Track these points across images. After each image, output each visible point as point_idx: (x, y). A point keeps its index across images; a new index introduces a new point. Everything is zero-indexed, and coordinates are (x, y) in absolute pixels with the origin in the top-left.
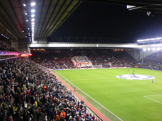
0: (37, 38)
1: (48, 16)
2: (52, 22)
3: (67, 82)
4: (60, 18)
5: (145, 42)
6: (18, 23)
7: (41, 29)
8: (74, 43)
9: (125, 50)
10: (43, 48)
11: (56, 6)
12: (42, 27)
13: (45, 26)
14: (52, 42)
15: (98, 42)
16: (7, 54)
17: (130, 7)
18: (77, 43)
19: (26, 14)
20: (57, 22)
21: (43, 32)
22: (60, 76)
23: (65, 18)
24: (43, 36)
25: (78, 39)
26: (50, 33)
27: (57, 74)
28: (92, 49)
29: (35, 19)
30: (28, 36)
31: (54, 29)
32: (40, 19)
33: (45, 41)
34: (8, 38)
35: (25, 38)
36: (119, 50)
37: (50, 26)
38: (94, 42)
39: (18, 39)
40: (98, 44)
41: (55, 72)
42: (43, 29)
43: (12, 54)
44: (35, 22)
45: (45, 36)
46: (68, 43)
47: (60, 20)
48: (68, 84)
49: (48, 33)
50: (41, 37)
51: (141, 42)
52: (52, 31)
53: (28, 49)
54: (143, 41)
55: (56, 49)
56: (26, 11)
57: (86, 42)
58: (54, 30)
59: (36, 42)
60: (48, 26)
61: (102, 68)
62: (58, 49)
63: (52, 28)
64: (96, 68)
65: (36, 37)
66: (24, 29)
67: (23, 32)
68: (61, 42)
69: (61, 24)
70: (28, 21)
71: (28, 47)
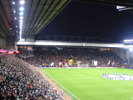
0: (25, 35)
1: (37, 14)
2: (40, 21)
3: (53, 81)
4: (48, 16)
5: (132, 42)
6: (6, 20)
7: (29, 27)
8: (61, 42)
9: (111, 49)
10: (30, 46)
11: (44, 5)
13: (33, 24)
14: (40, 40)
15: (85, 41)
17: (120, 8)
18: (64, 42)
19: (15, 12)
20: (45, 20)
21: (31, 30)
22: (46, 75)
23: (53, 16)
24: (30, 34)
25: (65, 38)
26: (37, 31)
27: (44, 73)
28: (79, 48)
29: (23, 17)
30: (15, 33)
32: (28, 17)
33: (32, 39)
35: (13, 35)
36: (105, 49)
37: (38, 24)
38: (81, 41)
39: (6, 37)
40: (85, 43)
41: (41, 71)
42: (31, 27)
44: (23, 20)
45: (32, 34)
46: (55, 42)
47: (48, 18)
48: (54, 84)
49: (36, 31)
50: (28, 35)
51: (127, 42)
52: (40, 29)
53: (15, 46)
54: (130, 42)
55: (43, 47)
56: (15, 9)
57: (73, 41)
58: (42, 28)
59: (24, 40)
60: (36, 25)
62: (45, 47)
63: (40, 27)
64: (82, 68)
65: (23, 35)
66: (13, 27)
67: (11, 30)
68: (48, 40)
69: (49, 22)
70: (16, 19)
71: (16, 45)
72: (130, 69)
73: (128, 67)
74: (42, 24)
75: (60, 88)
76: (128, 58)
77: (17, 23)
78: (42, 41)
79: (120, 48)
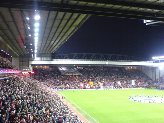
1: (54, 30)
2: (58, 37)
3: (73, 105)
4: (66, 32)
5: (161, 60)
6: (19, 38)
7: (45, 44)
8: (81, 60)
9: (138, 68)
10: (47, 65)
11: (62, 20)
12: (46, 42)
13: (50, 42)
14: (57, 58)
15: (108, 59)
16: (6, 73)
17: (147, 22)
18: (85, 60)
19: (29, 28)
20: (62, 37)
21: (47, 47)
23: (72, 32)
24: (46, 52)
25: (85, 55)
26: (54, 49)
28: (102, 67)
29: (39, 34)
31: (59, 44)
32: (44, 33)
33: (48, 57)
34: (8, 54)
35: (27, 54)
36: (131, 68)
37: (55, 41)
38: (104, 59)
39: (20, 56)
40: (108, 61)
41: (60, 93)
42: (47, 44)
43: (13, 72)
44: (39, 37)
45: (49, 52)
46: (74, 60)
47: (66, 34)
48: (74, 108)
50: (44, 53)
51: (156, 59)
52: (57, 46)
53: (30, 66)
54: (159, 59)
56: (29, 25)
57: (94, 59)
58: (59, 46)
59: (39, 59)
60: (53, 42)
61: (112, 89)
63: (57, 44)
65: (39, 53)
66: (26, 44)
67: (25, 48)
68: (66, 58)
69: (67, 39)
70: (31, 36)
71: (30, 64)
72: (160, 89)
73: (158, 88)
74: (60, 40)
75: (81, 113)
76: (157, 77)
77: (32, 40)
78: (60, 60)
79: (148, 67)
